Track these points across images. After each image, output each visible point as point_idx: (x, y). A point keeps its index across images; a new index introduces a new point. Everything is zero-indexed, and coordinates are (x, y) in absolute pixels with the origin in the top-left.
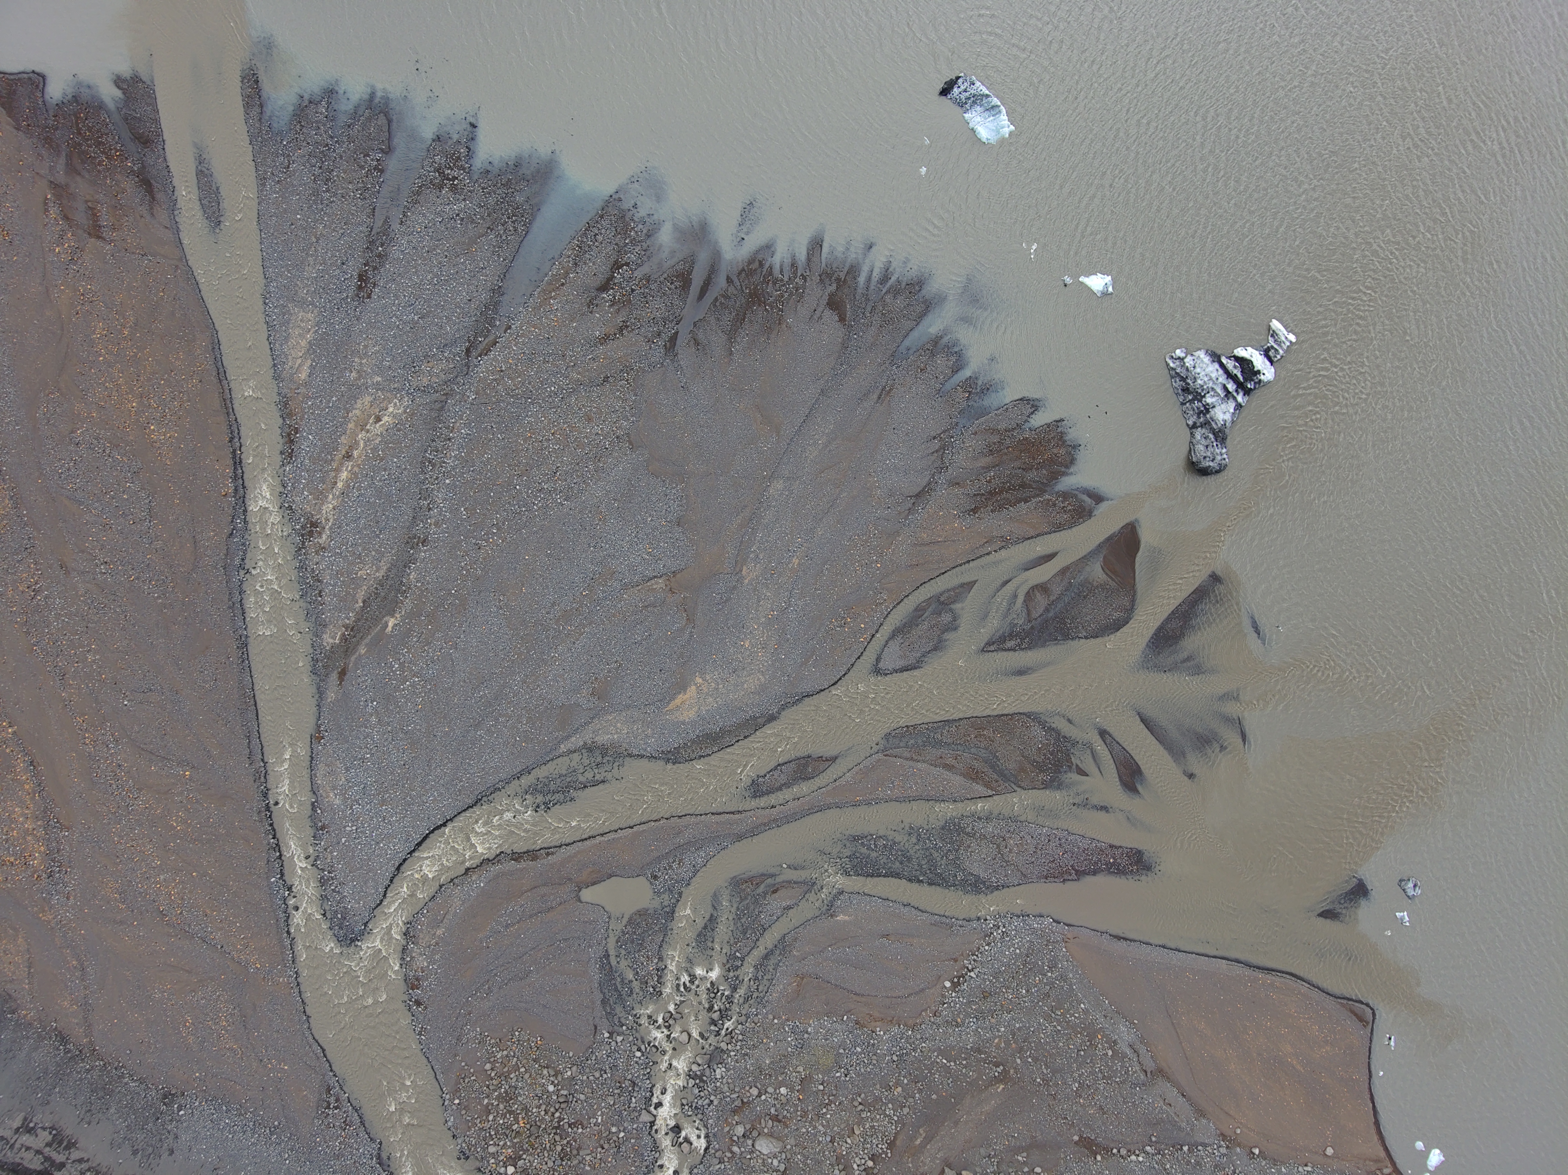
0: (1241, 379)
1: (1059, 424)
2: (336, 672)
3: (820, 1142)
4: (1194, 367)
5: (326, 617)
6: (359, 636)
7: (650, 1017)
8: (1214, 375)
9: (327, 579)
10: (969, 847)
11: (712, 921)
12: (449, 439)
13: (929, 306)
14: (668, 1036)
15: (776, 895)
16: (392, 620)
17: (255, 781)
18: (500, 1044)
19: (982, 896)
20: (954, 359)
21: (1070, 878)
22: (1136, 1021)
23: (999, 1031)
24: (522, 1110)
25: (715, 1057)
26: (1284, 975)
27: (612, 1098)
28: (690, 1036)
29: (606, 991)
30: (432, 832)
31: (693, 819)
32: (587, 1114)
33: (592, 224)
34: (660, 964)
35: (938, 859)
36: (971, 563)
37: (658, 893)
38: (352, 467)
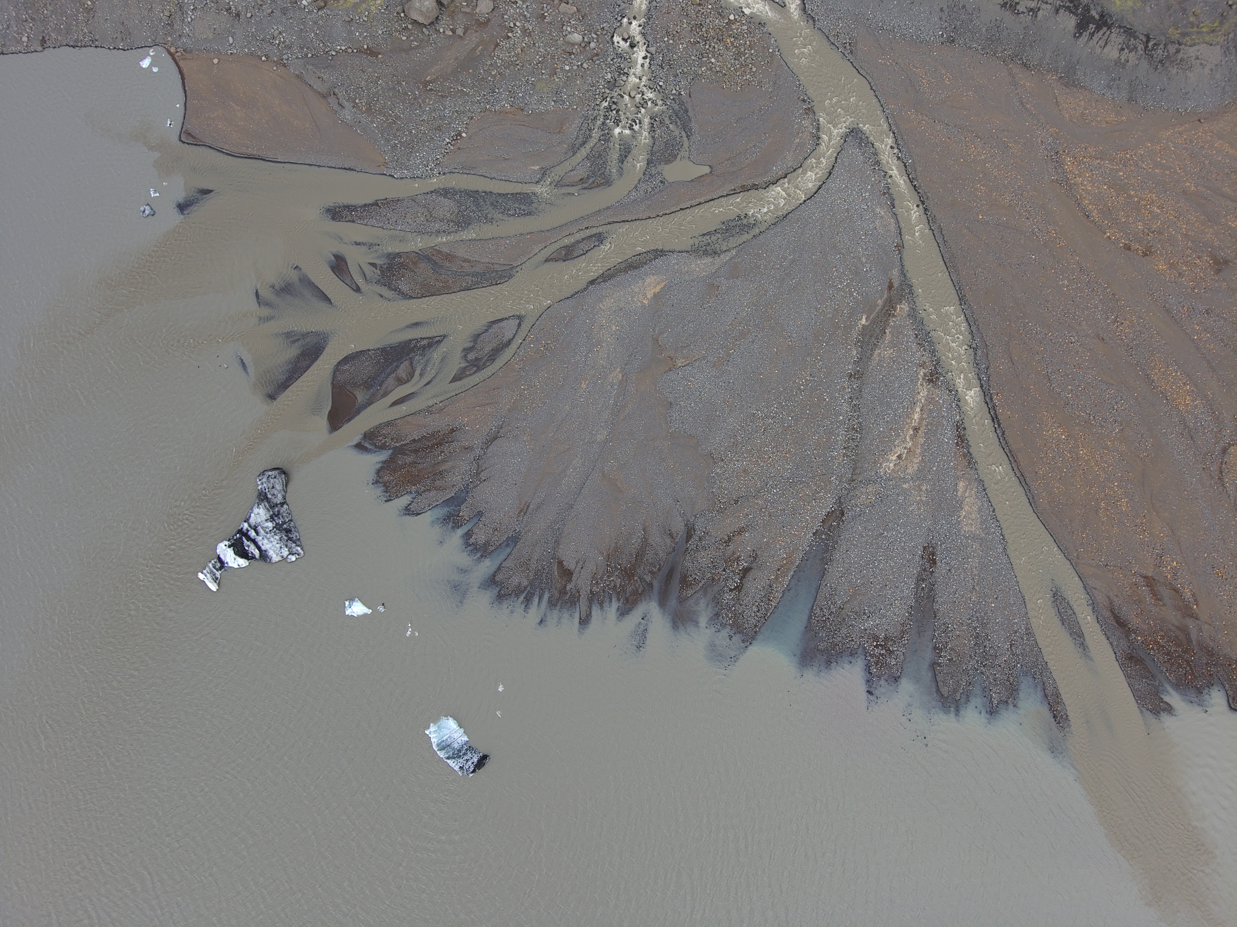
0: (244, 539)
1: (389, 498)
2: (895, 287)
3: (542, 42)
4: (281, 548)
5: (909, 321)
6: (884, 310)
7: (656, 105)
8: (266, 541)
9: (914, 346)
10: (451, 214)
11: (622, 159)
12: (845, 448)
13: (492, 581)
14: (643, 95)
15: (580, 177)
16: (863, 323)
17: (935, 216)
18: (749, 82)
19: (442, 187)
20: (471, 541)
21: (382, 201)
22: (340, 122)
23: (430, 108)
24: (729, 49)
25: (612, 85)
26: (239, 155)
27: (674, 58)
28: (630, 96)
29: (686, 117)
30: (812, 197)
31: (641, 216)
32: (689, 49)
33: (762, 619)
35: (472, 205)
36: (454, 394)
37: (658, 173)
38: (911, 421)
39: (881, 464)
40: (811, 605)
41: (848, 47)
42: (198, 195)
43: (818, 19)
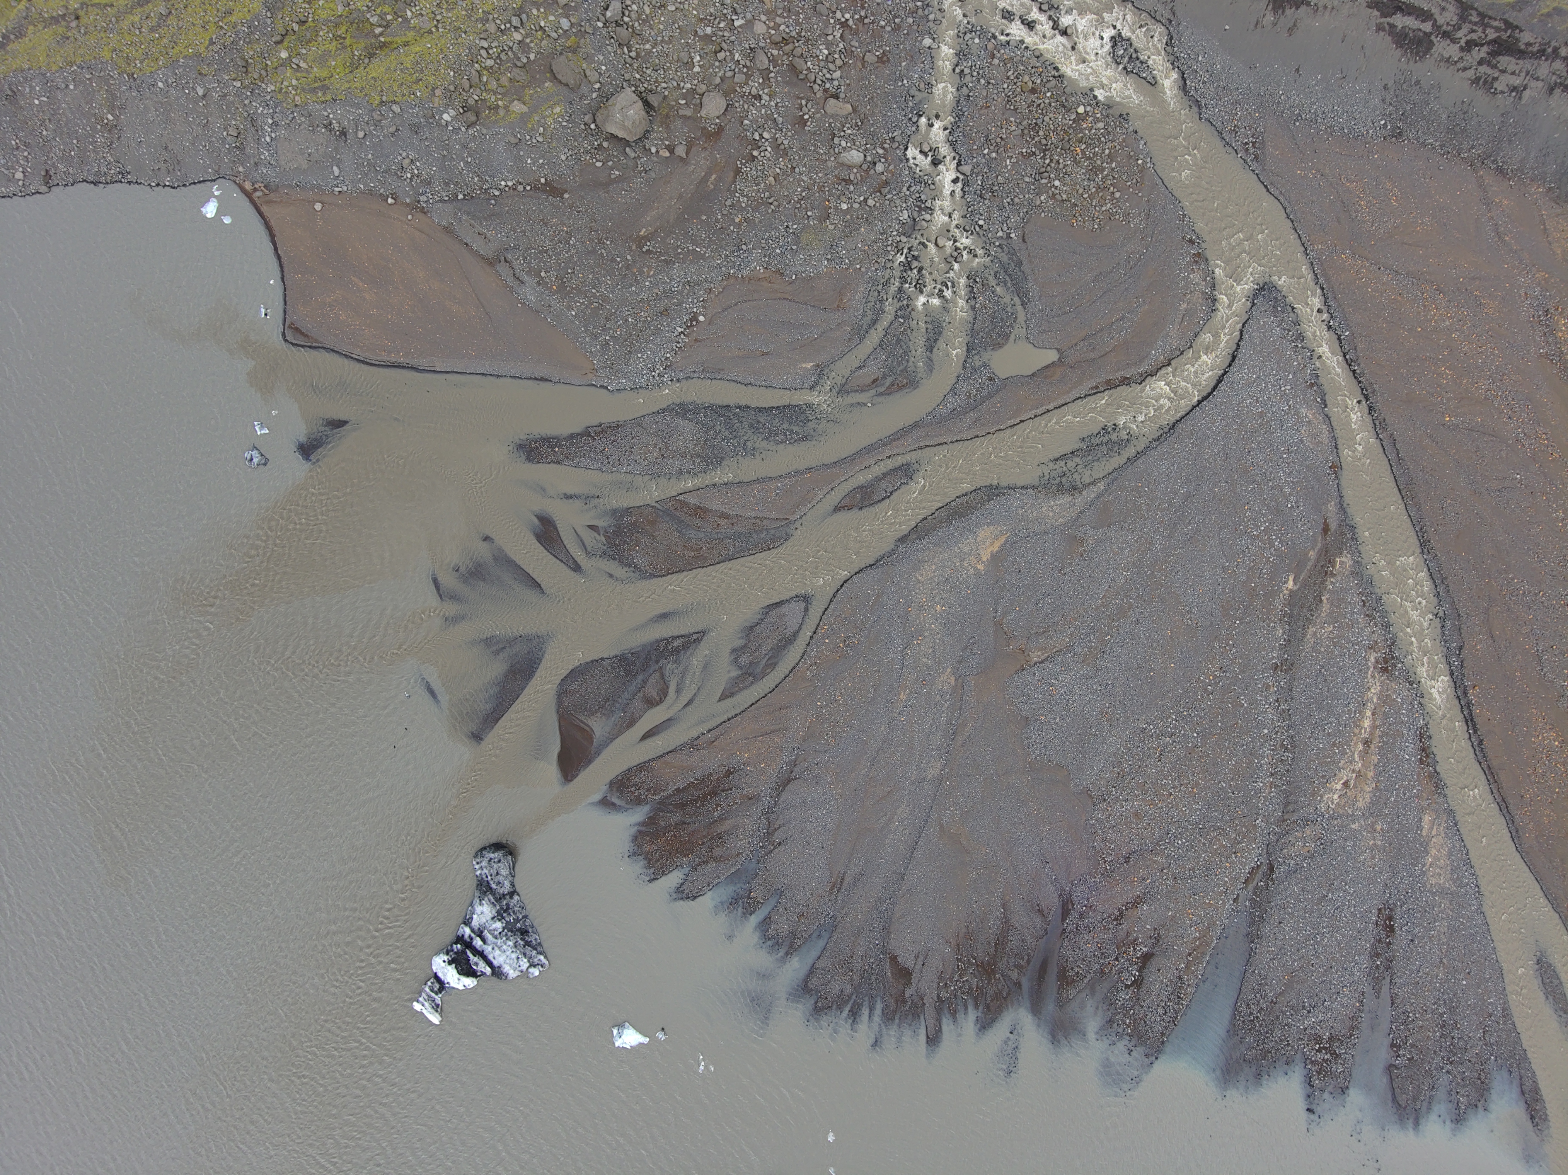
0: (468, 952)
1: (653, 876)
2: (1332, 530)
3: (805, 166)
4: (518, 958)
5: (1353, 582)
6: (1318, 568)
8: (497, 952)
9: (1361, 618)
10: (695, 445)
11: (931, 345)
12: (1272, 775)
13: (804, 988)
14: (955, 241)
15: (873, 377)
16: (1290, 587)
17: (1384, 420)
18: (1110, 216)
19: (678, 401)
20: (771, 932)
21: (595, 429)
22: (519, 305)
23: (651, 282)
24: (1080, 162)
25: (912, 227)
26: (377, 363)
27: (1000, 181)
29: (1019, 274)
30: (1209, 395)
31: (965, 436)
32: (1020, 166)
33: (1171, 1024)
34: (973, 303)
35: (723, 430)
36: (726, 718)
37: (985, 365)
38: (1360, 731)
39: (1322, 796)
40: (1233, 1000)
41: (1251, 150)
42: (326, 428)
43: (1205, 105)
